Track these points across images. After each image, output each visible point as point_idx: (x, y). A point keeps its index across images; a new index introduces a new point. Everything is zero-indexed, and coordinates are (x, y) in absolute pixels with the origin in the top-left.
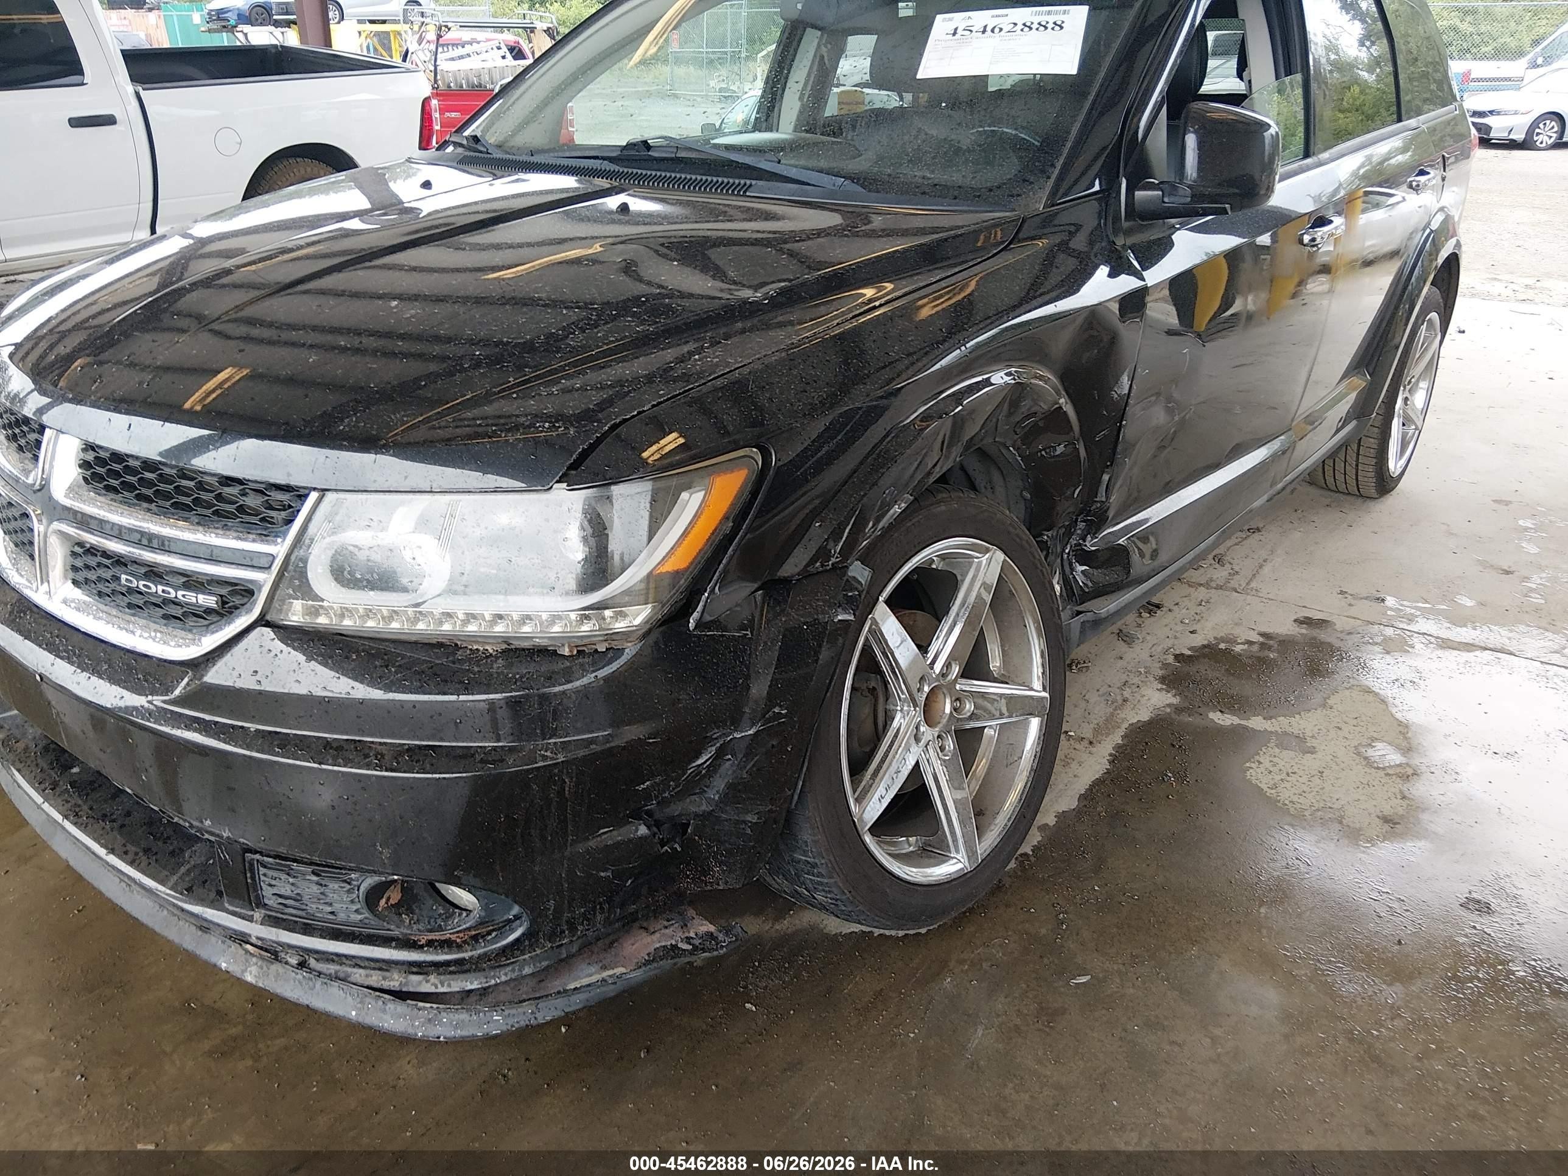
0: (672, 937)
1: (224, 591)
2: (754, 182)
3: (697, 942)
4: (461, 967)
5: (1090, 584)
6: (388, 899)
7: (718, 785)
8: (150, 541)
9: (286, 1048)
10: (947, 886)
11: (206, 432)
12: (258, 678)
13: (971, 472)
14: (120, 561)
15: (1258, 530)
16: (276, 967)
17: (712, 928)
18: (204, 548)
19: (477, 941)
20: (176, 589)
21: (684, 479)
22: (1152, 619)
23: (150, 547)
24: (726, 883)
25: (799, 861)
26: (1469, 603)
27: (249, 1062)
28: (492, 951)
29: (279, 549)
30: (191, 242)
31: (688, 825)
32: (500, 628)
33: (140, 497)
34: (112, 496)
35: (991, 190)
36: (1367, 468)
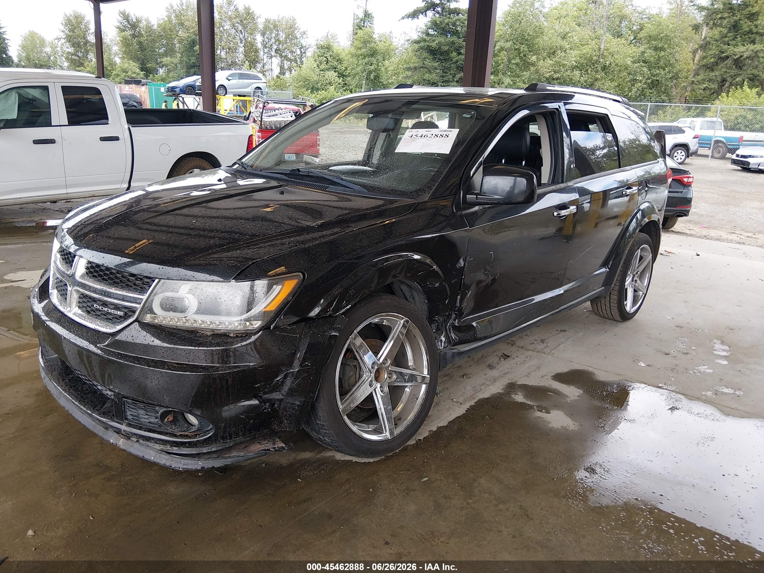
0: (268, 447)
1: (126, 310)
2: (329, 186)
3: (277, 449)
4: (191, 445)
5: (458, 339)
6: (168, 419)
7: (286, 388)
8: (105, 293)
9: (131, 480)
10: (379, 443)
11: (129, 260)
12: (133, 338)
13: (404, 292)
14: (94, 300)
15: (565, 331)
16: (129, 442)
17: (284, 445)
18: (122, 296)
19: (196, 436)
20: (111, 309)
21: (275, 281)
22: (505, 361)
23: (105, 296)
24: (290, 428)
25: (318, 424)
26: (643, 365)
27: (117, 483)
28: (201, 440)
29: (144, 297)
30: (145, 192)
31: (275, 404)
32: (211, 326)
33: (104, 279)
34: (95, 279)
35: (411, 193)
36: (614, 308)
